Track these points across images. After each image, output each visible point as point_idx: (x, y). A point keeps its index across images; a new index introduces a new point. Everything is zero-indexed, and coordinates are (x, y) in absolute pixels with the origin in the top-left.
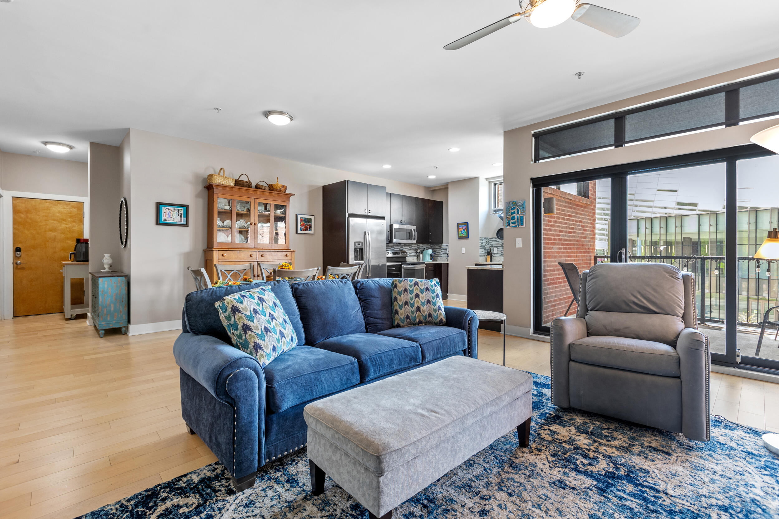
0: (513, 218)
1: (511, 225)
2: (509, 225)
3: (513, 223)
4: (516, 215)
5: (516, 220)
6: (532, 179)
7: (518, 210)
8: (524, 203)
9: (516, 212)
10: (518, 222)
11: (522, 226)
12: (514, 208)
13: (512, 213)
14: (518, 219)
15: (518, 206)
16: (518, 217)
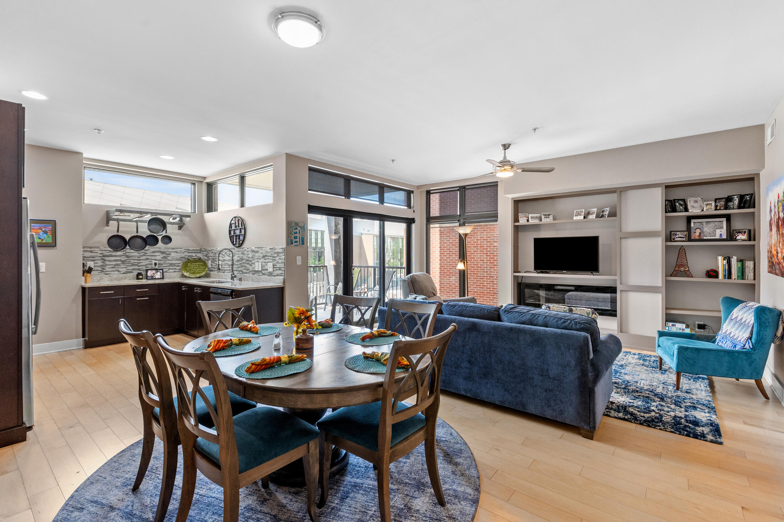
0: (296, 238)
1: (294, 244)
2: (292, 243)
3: (295, 242)
4: (298, 235)
5: (298, 240)
6: (309, 205)
7: (299, 231)
8: (304, 225)
9: (298, 232)
10: (300, 241)
11: (303, 246)
12: (296, 229)
13: (294, 232)
14: (299, 239)
15: (300, 227)
16: (299, 237)
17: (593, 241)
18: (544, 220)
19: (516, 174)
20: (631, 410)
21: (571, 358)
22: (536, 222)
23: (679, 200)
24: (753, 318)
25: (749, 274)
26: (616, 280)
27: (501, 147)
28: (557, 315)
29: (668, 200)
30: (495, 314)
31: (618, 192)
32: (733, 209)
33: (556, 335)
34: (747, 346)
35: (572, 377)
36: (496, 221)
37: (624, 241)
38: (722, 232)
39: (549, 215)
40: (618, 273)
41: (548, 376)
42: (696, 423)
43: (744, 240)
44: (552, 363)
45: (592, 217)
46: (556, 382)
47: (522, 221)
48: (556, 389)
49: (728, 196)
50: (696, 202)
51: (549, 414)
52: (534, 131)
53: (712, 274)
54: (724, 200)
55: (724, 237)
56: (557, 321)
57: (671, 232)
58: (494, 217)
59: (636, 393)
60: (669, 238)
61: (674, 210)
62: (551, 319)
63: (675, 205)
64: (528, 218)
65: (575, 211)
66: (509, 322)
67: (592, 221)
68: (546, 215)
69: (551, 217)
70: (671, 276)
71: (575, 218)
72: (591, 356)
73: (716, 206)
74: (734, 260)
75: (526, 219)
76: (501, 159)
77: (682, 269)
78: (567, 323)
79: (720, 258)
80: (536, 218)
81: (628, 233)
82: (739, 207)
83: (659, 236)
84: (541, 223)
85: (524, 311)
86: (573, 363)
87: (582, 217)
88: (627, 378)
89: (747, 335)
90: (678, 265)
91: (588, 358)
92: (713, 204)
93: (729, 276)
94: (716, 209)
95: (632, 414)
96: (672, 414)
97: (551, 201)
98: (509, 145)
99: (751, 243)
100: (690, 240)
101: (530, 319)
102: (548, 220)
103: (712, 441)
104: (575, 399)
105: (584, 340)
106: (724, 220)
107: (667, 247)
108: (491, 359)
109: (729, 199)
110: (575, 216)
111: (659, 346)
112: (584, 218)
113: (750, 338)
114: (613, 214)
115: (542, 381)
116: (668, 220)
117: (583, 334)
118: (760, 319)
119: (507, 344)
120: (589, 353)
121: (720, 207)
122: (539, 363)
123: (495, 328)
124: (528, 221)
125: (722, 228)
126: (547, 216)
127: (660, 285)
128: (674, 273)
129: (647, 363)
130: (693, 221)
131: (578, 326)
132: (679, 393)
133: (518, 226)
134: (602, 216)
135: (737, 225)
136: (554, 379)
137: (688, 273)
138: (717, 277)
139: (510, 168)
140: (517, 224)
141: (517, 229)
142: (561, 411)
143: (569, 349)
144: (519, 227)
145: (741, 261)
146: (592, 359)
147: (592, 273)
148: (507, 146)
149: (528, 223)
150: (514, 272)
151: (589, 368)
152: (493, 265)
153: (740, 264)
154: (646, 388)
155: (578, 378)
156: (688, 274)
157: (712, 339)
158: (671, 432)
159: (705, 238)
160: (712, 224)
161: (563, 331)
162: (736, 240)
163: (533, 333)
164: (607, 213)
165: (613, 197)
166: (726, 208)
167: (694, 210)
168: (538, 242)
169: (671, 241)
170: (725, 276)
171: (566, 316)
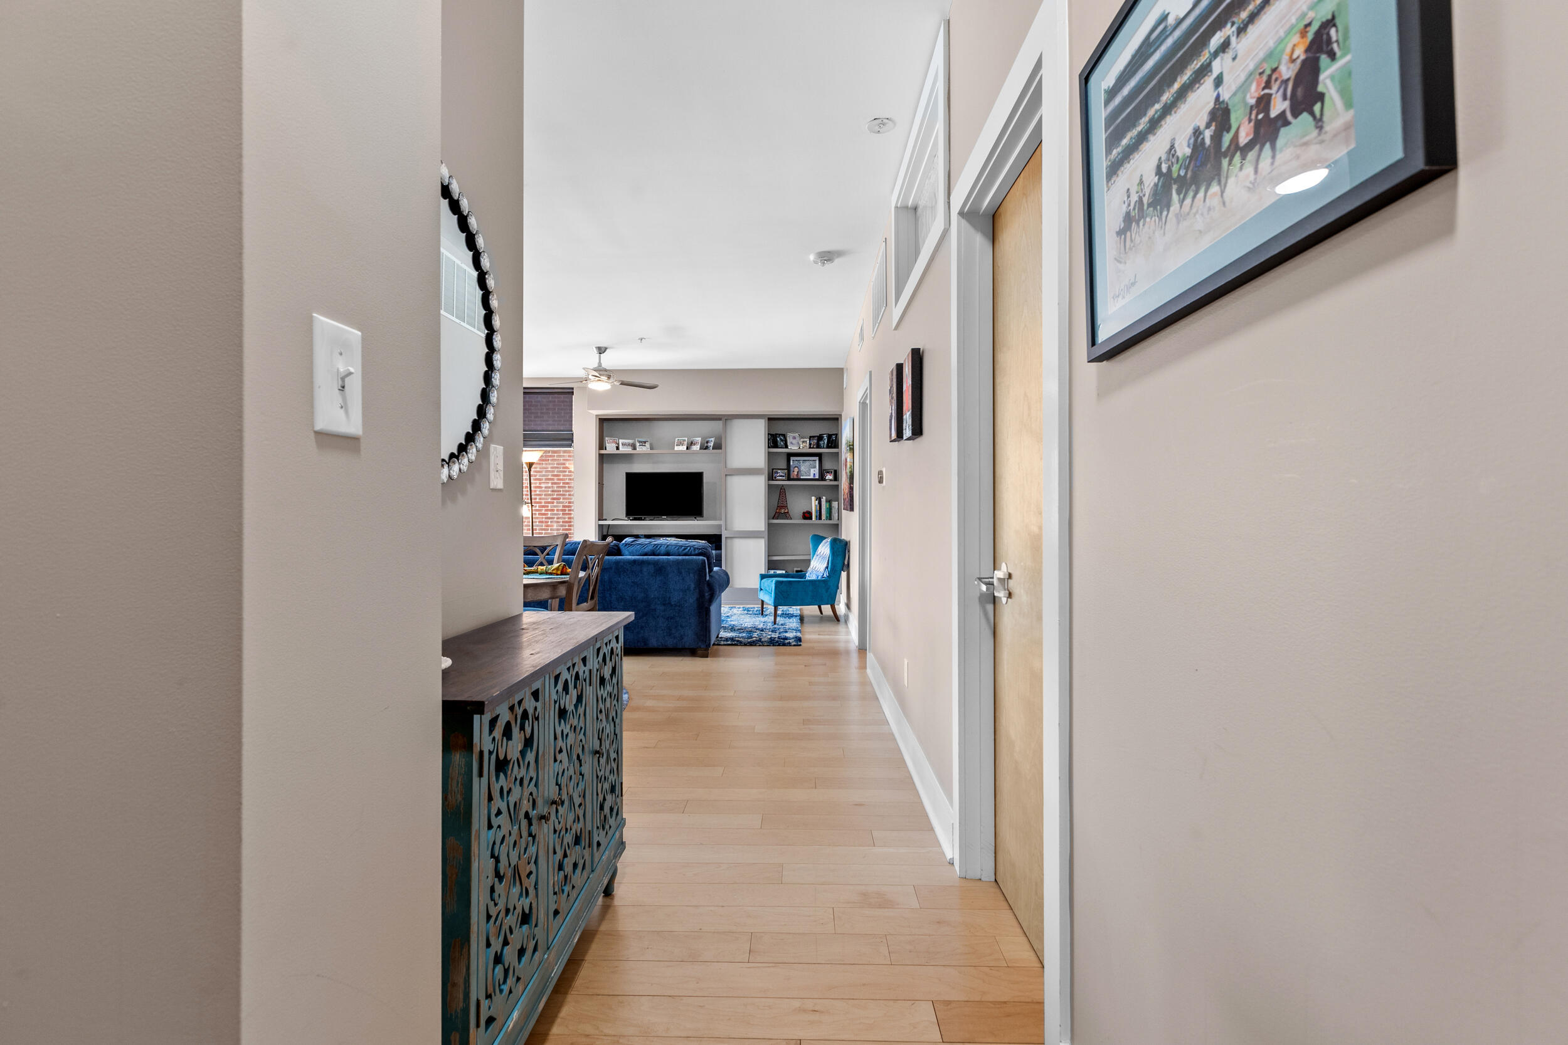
17: (697, 478)
18: (640, 449)
19: (613, 386)
20: (737, 639)
21: (690, 581)
22: (628, 450)
23: (780, 435)
24: (829, 549)
25: (835, 515)
26: (720, 526)
27: (595, 349)
28: (677, 543)
29: (771, 434)
30: (614, 549)
31: (724, 419)
32: (824, 448)
33: (678, 562)
34: (825, 575)
35: (692, 600)
36: (570, 446)
37: (728, 478)
38: (814, 472)
39: (645, 442)
40: (723, 518)
41: (670, 603)
42: (786, 638)
43: (831, 480)
44: (674, 589)
45: (696, 448)
46: (677, 608)
47: (610, 448)
48: (677, 615)
49: (820, 435)
50: (794, 438)
51: (670, 643)
52: (640, 341)
53: (807, 516)
54: (816, 438)
55: (817, 477)
56: (678, 549)
57: (773, 469)
58: (567, 440)
59: (741, 630)
60: (771, 477)
61: (776, 446)
62: (673, 548)
63: (777, 441)
64: (618, 444)
65: (677, 439)
66: (630, 555)
67: (695, 453)
68: (641, 442)
69: (648, 445)
70: (773, 519)
71: (676, 448)
72: (708, 578)
73: (810, 444)
74: (824, 500)
75: (614, 445)
76: (596, 365)
77: (783, 511)
78: (687, 550)
79: (813, 498)
80: (629, 445)
81: (732, 469)
82: (828, 447)
83: (762, 474)
84: (634, 452)
85: (646, 543)
86: (693, 586)
87: (685, 447)
88: (733, 623)
89: (825, 565)
90: (780, 507)
91: (706, 579)
92: (808, 442)
93: (820, 518)
94: (810, 448)
95: (738, 641)
96: (769, 637)
97: (647, 423)
98: (606, 349)
99: (835, 483)
100: (789, 479)
101: (653, 550)
102: (644, 448)
103: (794, 645)
104: (693, 621)
105: (702, 563)
106: (817, 458)
107: (770, 487)
108: (611, 598)
109: (820, 438)
110: (677, 445)
111: (761, 589)
112: (687, 449)
113: (827, 567)
114: (717, 446)
115: (664, 611)
116: (770, 457)
117: (701, 557)
118: (833, 549)
119: (629, 577)
120: (706, 575)
121: (814, 445)
122: (662, 592)
123: (617, 562)
124: (618, 448)
125: (815, 467)
126: (643, 443)
127: (764, 529)
128: (776, 516)
129: (751, 612)
130: (792, 458)
131: (696, 552)
132: (776, 626)
133: (603, 454)
134: (707, 448)
135: (827, 465)
136: (676, 605)
137: (788, 515)
138: (811, 518)
139: (606, 378)
140: (603, 452)
141: (603, 459)
142: (681, 636)
143: (689, 574)
144: (605, 456)
145: (829, 502)
146: (708, 581)
147: (695, 518)
148: (603, 350)
149: (618, 452)
150: (599, 520)
151: (706, 589)
152: (546, 518)
153: (828, 504)
154: (749, 626)
155: (697, 599)
156: (786, 516)
157: (804, 576)
158: (767, 645)
159: (801, 477)
160: (807, 463)
161: (684, 557)
162: (825, 480)
163: (655, 563)
164: (711, 444)
165: (717, 426)
166: (818, 446)
167: (793, 448)
168: (631, 477)
169: (773, 480)
170: (816, 517)
171: (686, 544)
